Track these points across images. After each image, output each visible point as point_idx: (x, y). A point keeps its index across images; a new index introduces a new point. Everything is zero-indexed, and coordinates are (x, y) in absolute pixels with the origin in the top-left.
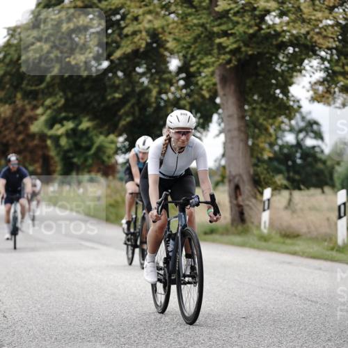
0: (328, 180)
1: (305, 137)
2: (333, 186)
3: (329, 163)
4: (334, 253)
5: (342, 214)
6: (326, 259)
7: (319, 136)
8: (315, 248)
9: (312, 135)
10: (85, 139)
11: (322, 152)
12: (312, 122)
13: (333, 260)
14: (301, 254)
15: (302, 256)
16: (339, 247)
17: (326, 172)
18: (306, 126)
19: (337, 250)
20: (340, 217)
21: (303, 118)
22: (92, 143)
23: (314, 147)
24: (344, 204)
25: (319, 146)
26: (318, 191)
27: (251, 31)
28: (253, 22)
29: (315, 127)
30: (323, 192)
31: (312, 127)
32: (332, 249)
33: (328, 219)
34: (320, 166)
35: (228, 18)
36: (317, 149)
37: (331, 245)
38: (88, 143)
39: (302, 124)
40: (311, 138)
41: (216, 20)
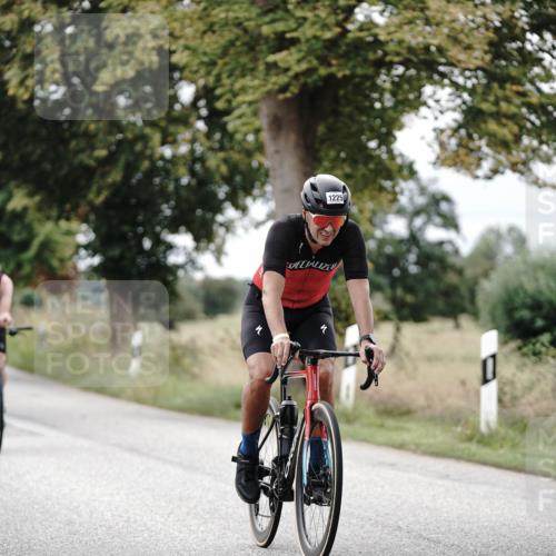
0: (467, 305)
1: (425, 224)
2: (475, 315)
3: (469, 273)
4: (473, 447)
5: (490, 376)
6: (459, 458)
7: (450, 222)
8: (439, 437)
9: (438, 220)
10: (18, 227)
11: (457, 252)
12: (438, 197)
13: (471, 459)
14: (413, 447)
15: (414, 452)
16: (483, 436)
17: (464, 291)
18: (428, 205)
19: (479, 442)
20: (485, 381)
21: (423, 190)
22: (32, 236)
23: (441, 243)
24: (494, 356)
25: (450, 242)
26: (449, 324)
27: (328, 35)
28: (332, 20)
29: (444, 206)
30: (458, 326)
31: (437, 207)
32: (470, 439)
33: (463, 383)
34: (452, 278)
35: (287, 11)
36: (448, 248)
37: (469, 432)
38: (24, 236)
39: (421, 201)
40: (436, 225)
41: (265, 13)
